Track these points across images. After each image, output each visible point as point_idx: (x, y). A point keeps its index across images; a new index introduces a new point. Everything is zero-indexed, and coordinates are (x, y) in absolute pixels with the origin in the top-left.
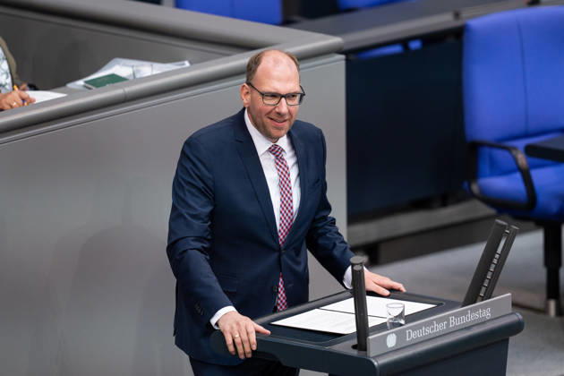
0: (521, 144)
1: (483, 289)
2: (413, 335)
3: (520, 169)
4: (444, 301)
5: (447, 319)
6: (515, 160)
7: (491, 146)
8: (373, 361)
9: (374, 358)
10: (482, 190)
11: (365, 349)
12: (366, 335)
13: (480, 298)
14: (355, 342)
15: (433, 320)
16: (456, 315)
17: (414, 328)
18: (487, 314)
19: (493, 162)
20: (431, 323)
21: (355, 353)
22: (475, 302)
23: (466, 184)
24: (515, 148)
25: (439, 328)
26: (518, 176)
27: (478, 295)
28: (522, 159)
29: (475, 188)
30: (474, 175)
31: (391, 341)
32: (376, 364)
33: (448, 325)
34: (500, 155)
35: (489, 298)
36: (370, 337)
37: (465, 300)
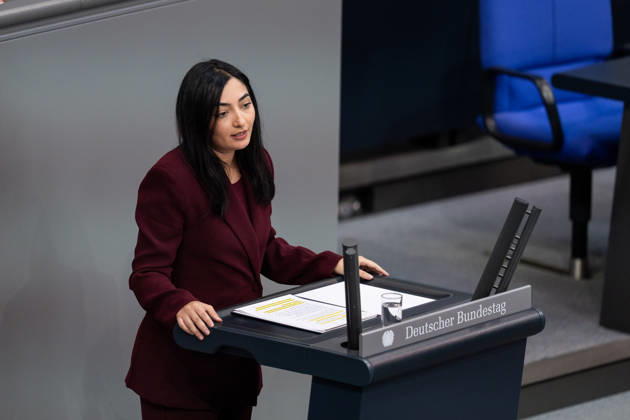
0: (547, 73)
1: (498, 280)
2: (413, 333)
3: (544, 103)
4: (451, 291)
5: (454, 314)
6: (540, 91)
7: (512, 74)
8: (366, 362)
9: (367, 358)
10: (499, 127)
11: (357, 348)
12: (359, 332)
13: (494, 290)
14: (345, 339)
15: (438, 315)
16: (465, 310)
17: (415, 325)
18: (501, 309)
19: (512, 93)
20: (435, 319)
21: (344, 352)
22: (488, 295)
23: (480, 120)
24: (541, 78)
25: (445, 324)
26: (542, 110)
27: (492, 286)
28: (548, 93)
29: (491, 124)
30: (490, 109)
31: (388, 339)
32: (369, 365)
33: (455, 321)
34: (522, 85)
35: (505, 290)
36: (363, 334)
37: (476, 292)
